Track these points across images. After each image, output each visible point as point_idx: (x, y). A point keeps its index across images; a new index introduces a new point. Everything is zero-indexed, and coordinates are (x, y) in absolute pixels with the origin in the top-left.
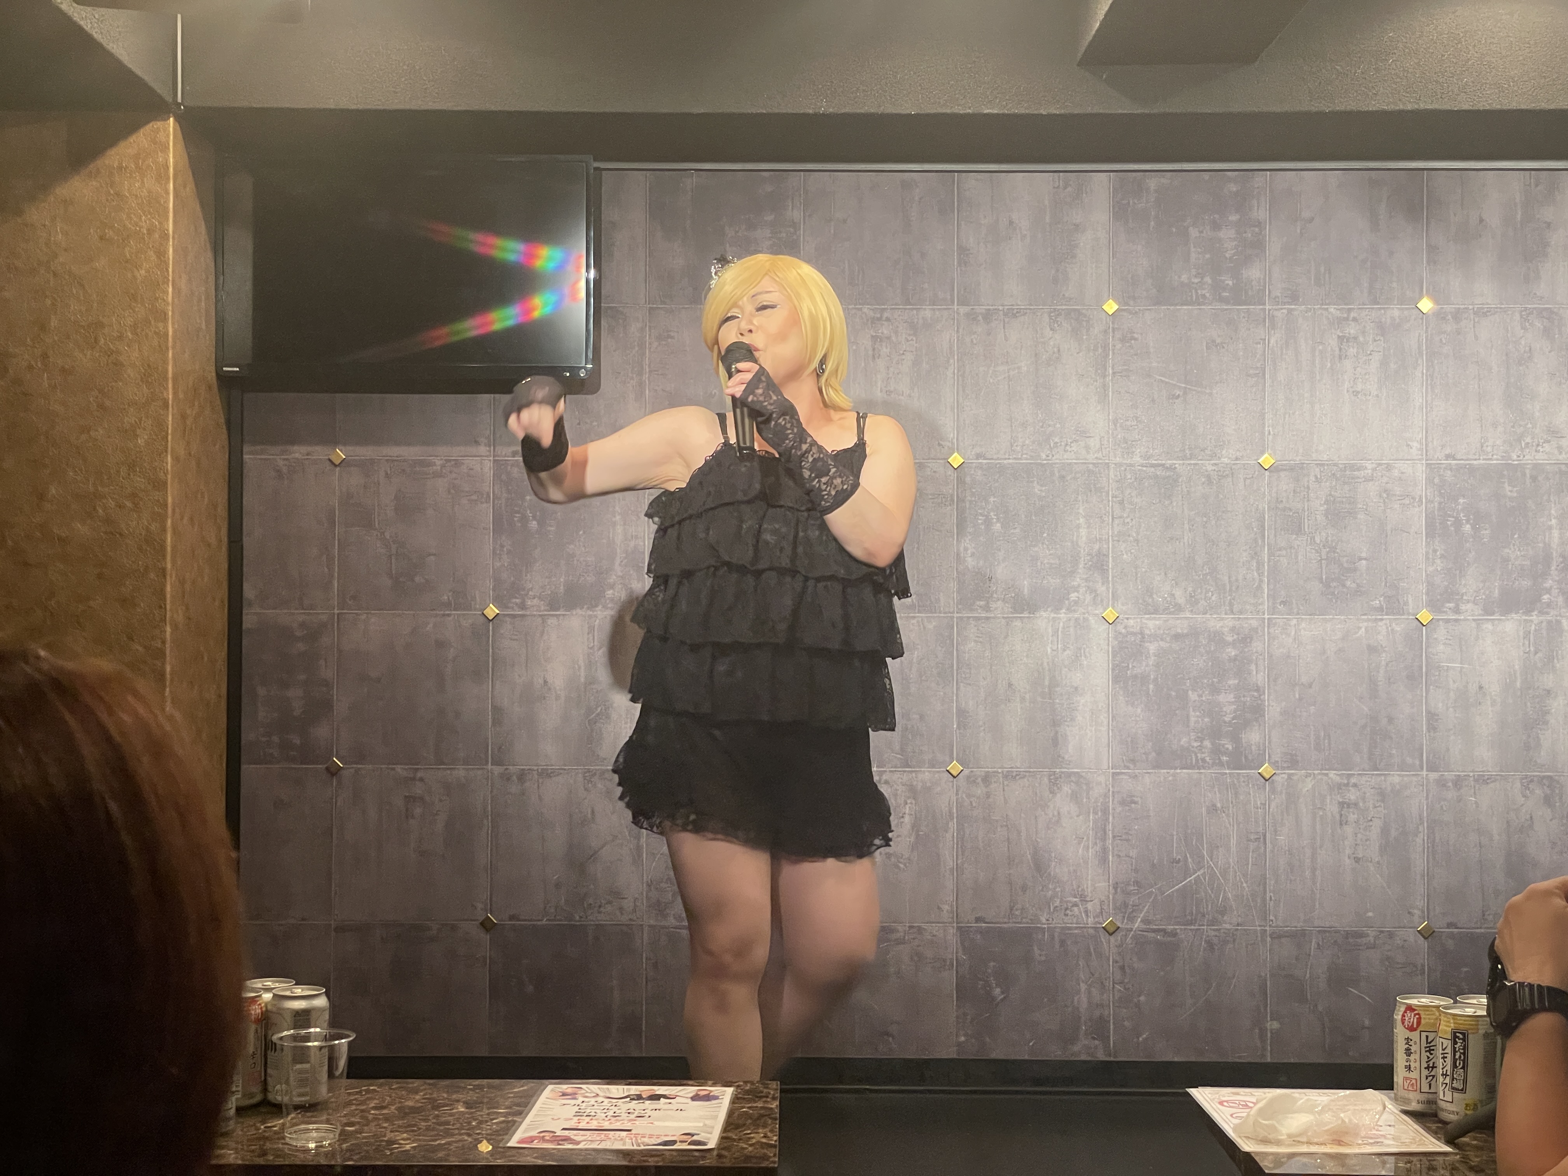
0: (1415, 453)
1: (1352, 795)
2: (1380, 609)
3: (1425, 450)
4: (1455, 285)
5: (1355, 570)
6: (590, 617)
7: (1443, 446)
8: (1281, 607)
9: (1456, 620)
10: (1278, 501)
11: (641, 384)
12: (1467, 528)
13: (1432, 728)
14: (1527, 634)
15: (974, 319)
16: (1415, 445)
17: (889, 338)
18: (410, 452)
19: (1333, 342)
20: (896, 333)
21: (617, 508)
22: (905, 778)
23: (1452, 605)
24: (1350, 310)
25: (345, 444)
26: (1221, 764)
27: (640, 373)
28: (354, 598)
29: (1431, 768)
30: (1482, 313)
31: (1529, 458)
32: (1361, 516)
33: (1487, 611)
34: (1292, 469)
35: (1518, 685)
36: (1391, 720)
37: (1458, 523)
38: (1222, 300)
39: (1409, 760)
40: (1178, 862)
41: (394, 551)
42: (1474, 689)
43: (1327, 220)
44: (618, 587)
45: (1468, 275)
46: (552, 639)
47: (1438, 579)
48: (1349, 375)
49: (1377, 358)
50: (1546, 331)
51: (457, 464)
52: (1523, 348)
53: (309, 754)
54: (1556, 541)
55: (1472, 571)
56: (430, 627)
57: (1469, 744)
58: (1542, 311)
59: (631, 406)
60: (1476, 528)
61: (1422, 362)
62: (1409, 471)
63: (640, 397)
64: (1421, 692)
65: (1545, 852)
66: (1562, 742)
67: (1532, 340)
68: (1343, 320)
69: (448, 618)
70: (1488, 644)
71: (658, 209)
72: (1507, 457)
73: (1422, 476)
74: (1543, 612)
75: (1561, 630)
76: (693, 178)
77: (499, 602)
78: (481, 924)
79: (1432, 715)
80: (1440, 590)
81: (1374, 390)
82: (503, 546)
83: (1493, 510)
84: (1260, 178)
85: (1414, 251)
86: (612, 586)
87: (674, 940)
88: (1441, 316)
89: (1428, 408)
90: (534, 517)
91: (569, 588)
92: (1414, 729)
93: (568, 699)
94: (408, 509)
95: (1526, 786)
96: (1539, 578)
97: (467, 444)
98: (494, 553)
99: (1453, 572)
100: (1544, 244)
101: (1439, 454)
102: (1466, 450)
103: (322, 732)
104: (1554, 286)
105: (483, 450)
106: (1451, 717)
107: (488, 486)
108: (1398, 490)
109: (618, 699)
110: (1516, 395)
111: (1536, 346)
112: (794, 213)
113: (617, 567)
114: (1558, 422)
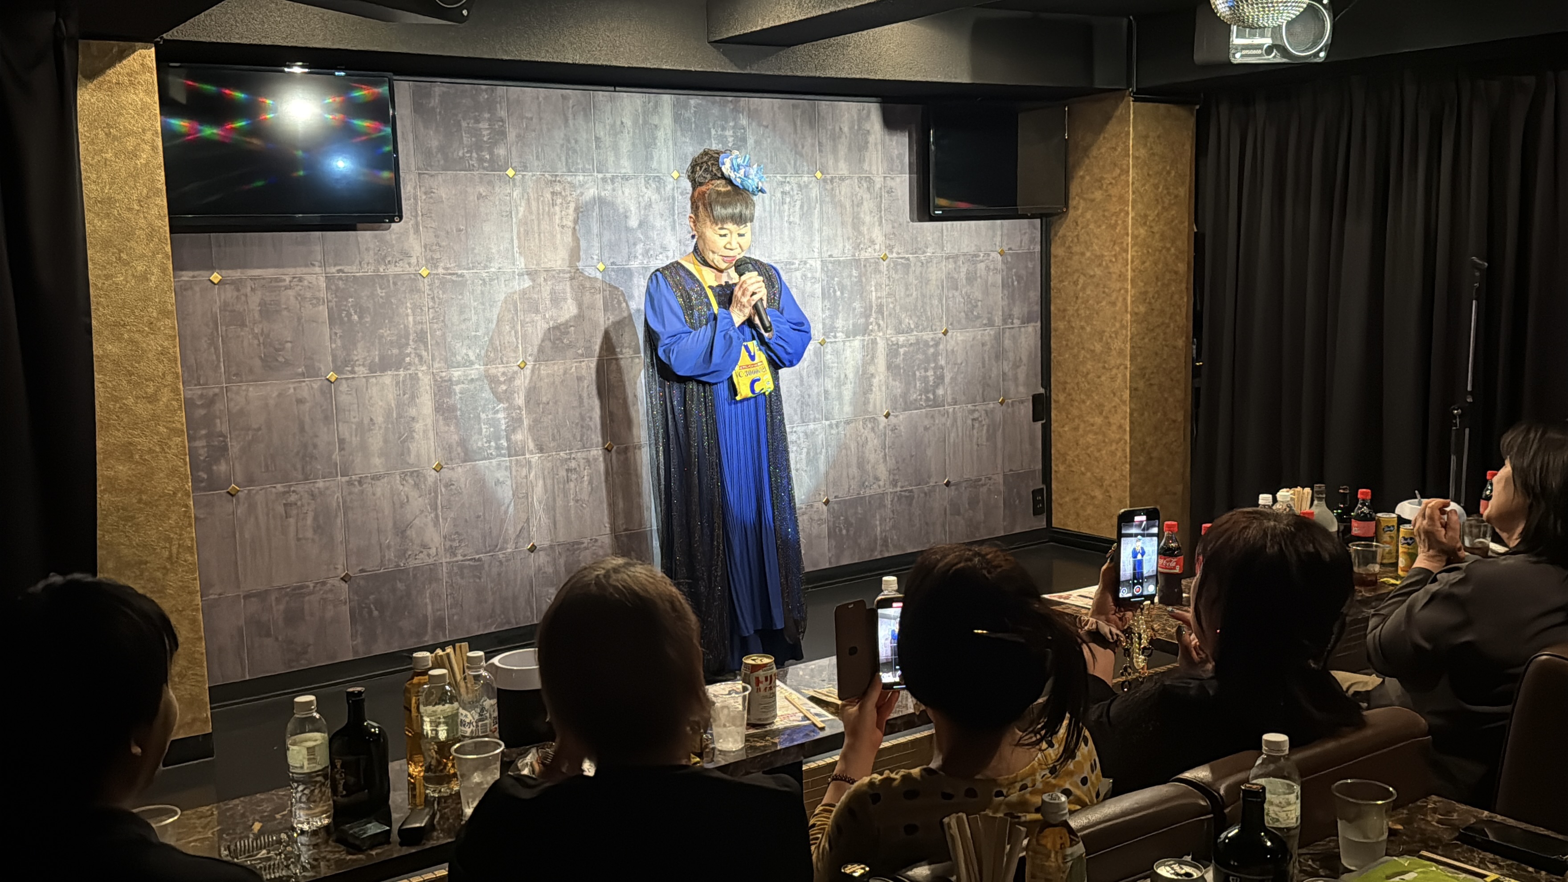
0: (816, 255)
3: (820, 253)
4: (831, 163)
6: (397, 375)
7: (828, 251)
9: (835, 342)
11: (417, 224)
12: (838, 293)
13: (826, 398)
14: (863, 346)
15: (606, 182)
16: (816, 250)
17: (560, 193)
18: (268, 273)
19: (779, 195)
20: (564, 189)
21: (408, 305)
22: (584, 455)
23: (833, 334)
24: (786, 177)
25: (221, 269)
27: (416, 216)
28: (236, 375)
29: (826, 420)
30: (842, 179)
31: (864, 255)
33: (848, 336)
35: (860, 372)
36: (809, 396)
37: (835, 291)
39: (817, 416)
41: (261, 341)
42: (843, 376)
43: (775, 126)
44: (413, 355)
45: (836, 160)
46: (374, 391)
47: (827, 321)
48: (786, 214)
49: (798, 203)
50: (868, 189)
51: (301, 280)
52: (859, 198)
53: (213, 484)
54: (874, 298)
55: (840, 315)
56: (292, 390)
57: (841, 404)
58: (866, 177)
59: (412, 236)
60: (842, 293)
61: (818, 206)
62: (814, 265)
63: (417, 231)
64: (821, 380)
65: (872, 456)
66: (879, 399)
67: (862, 193)
68: (782, 183)
69: (304, 384)
70: (848, 353)
71: (418, 108)
72: (854, 255)
73: (819, 267)
74: (869, 335)
75: (877, 343)
76: (439, 88)
77: (337, 370)
78: (342, 579)
79: (826, 392)
80: (828, 327)
81: (797, 221)
82: (336, 334)
83: (849, 284)
84: (743, 101)
85: (813, 145)
86: (409, 355)
87: (461, 568)
88: (825, 181)
89: (820, 230)
90: (355, 312)
91: (382, 358)
92: (819, 401)
93: (387, 429)
94: (268, 311)
95: (864, 423)
96: (868, 317)
97: (306, 266)
98: (331, 338)
99: (834, 317)
100: (867, 143)
101: (825, 255)
102: (836, 253)
103: (222, 468)
104: (870, 165)
105: (317, 269)
106: (834, 392)
107: (323, 294)
108: (809, 275)
109: (418, 426)
110: (857, 223)
111: (864, 196)
112: (503, 113)
113: (411, 343)
114: (874, 236)
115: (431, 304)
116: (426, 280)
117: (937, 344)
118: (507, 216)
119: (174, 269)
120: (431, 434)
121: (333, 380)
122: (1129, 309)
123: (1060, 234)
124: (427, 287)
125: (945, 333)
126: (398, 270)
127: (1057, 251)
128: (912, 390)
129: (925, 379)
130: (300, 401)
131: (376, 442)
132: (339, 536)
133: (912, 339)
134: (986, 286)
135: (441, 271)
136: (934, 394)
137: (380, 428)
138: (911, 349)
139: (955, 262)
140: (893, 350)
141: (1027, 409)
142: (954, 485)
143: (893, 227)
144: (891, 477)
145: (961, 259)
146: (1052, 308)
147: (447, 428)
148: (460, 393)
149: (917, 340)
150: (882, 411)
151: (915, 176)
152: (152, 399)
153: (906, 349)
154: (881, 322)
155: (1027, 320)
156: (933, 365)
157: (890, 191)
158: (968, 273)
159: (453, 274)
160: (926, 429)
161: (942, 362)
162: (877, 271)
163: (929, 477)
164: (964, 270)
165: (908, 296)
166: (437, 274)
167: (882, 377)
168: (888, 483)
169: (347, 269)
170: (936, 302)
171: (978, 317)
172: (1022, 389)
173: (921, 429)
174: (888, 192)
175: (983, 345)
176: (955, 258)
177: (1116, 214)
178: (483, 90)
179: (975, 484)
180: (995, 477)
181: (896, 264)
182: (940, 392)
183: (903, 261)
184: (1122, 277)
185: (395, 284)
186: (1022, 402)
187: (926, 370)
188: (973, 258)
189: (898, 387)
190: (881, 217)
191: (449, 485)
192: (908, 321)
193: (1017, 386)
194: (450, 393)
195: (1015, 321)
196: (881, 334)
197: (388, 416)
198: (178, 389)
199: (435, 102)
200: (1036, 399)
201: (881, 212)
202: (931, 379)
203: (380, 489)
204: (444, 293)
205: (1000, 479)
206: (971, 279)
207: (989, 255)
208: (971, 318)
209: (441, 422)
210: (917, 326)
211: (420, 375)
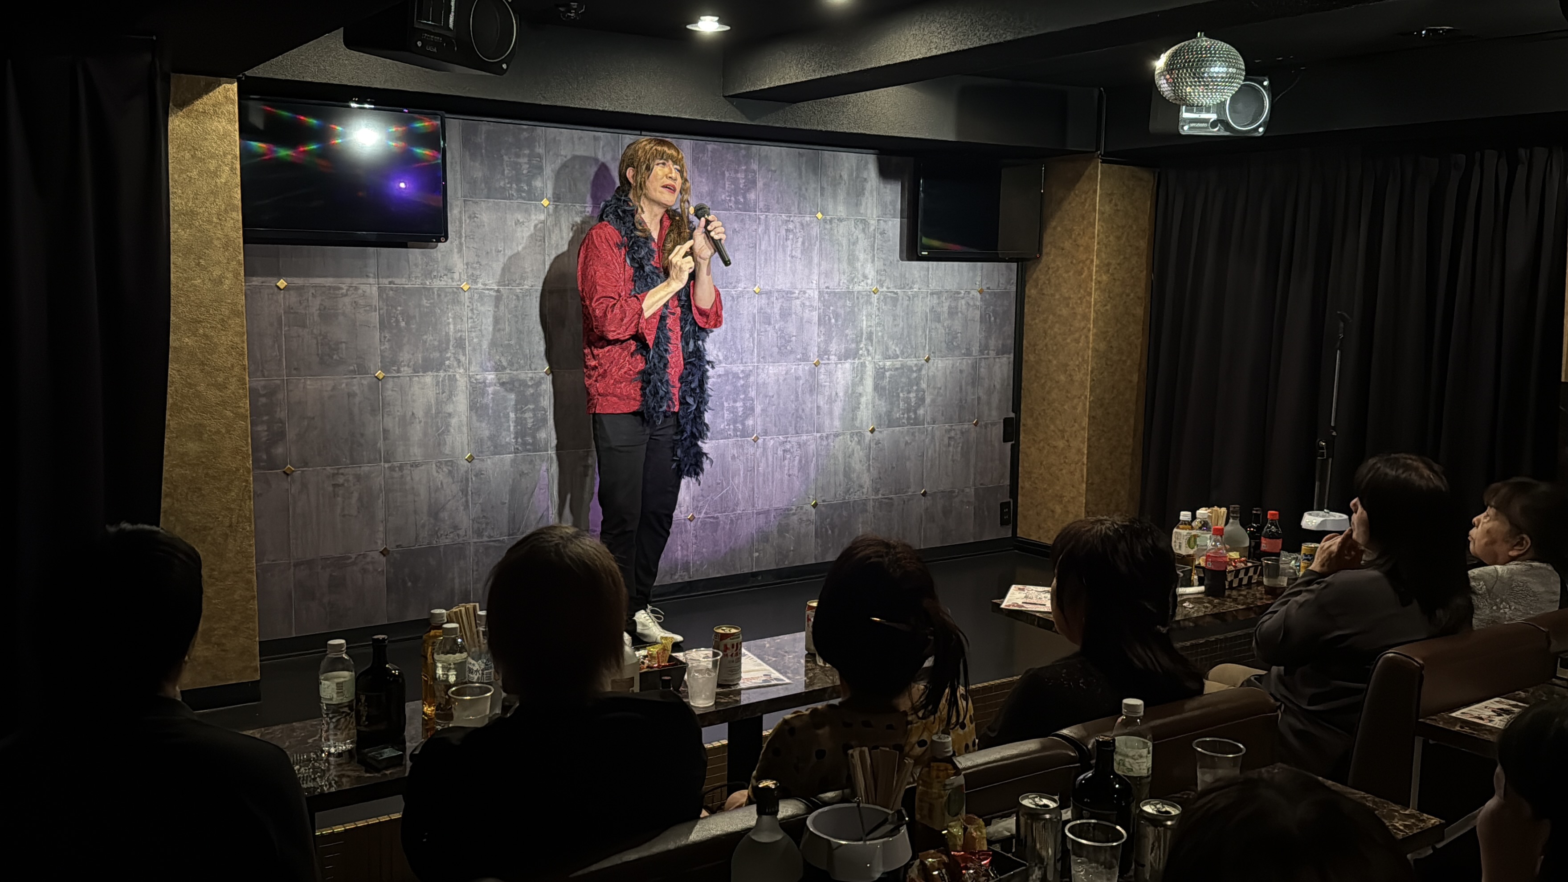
0: (814, 286)
1: (788, 446)
2: (800, 360)
3: (818, 284)
4: (830, 207)
5: (791, 341)
6: (437, 376)
7: (825, 283)
8: (762, 360)
9: (828, 363)
10: (761, 309)
12: (833, 321)
13: (818, 413)
14: (854, 368)
16: (815, 282)
19: (784, 232)
23: (827, 356)
24: (790, 216)
25: (287, 276)
26: (737, 436)
28: (296, 369)
29: (817, 432)
30: (841, 220)
31: (857, 288)
32: (794, 316)
33: (840, 359)
34: (766, 293)
35: (850, 392)
36: (803, 410)
37: (830, 319)
38: (740, 209)
39: (810, 429)
40: (719, 484)
41: (320, 341)
42: (834, 393)
43: (782, 171)
44: (452, 359)
45: (835, 202)
46: (416, 389)
47: (822, 345)
48: (790, 248)
49: (800, 240)
50: (864, 230)
51: (356, 289)
52: (855, 237)
53: (272, 464)
54: (864, 326)
55: (834, 340)
56: (344, 385)
57: (832, 419)
58: (862, 220)
59: (456, 256)
60: (836, 321)
61: (818, 243)
62: (812, 295)
63: (460, 251)
64: (815, 397)
65: (858, 465)
66: (865, 416)
67: (858, 233)
68: (787, 221)
69: (355, 380)
70: (839, 374)
71: (467, 143)
72: (848, 288)
73: (816, 297)
74: (859, 359)
75: (866, 367)
76: (486, 126)
77: (384, 369)
78: (381, 552)
79: (818, 407)
80: (822, 350)
81: (799, 256)
82: (385, 337)
83: (843, 312)
84: (755, 149)
85: (815, 189)
86: (448, 359)
87: (487, 548)
88: (825, 221)
89: (820, 265)
90: (403, 320)
91: (425, 360)
92: (812, 414)
93: (426, 423)
94: (327, 315)
95: (851, 437)
96: (858, 343)
97: (362, 277)
98: (380, 341)
99: (828, 340)
100: (863, 189)
101: (823, 286)
102: (833, 284)
103: (279, 450)
104: (866, 209)
105: (371, 281)
106: (825, 408)
107: (375, 302)
108: (808, 303)
109: (454, 421)
110: (852, 259)
111: (859, 236)
112: (540, 150)
113: (451, 348)
114: (867, 272)
115: (470, 315)
116: (466, 293)
117: (920, 370)
118: (540, 240)
119: (245, 275)
120: (465, 429)
121: (381, 377)
122: (1091, 346)
123: (1035, 276)
124: (467, 301)
125: (927, 360)
126: (442, 284)
127: (1031, 291)
128: (895, 409)
129: (907, 400)
130: (351, 395)
131: (416, 432)
132: (380, 514)
133: (898, 364)
134: (966, 320)
135: (480, 286)
136: (915, 413)
137: (420, 422)
138: (896, 373)
139: (939, 298)
140: (880, 374)
141: (999, 430)
142: (931, 495)
143: (885, 265)
144: (874, 485)
145: (945, 295)
146: (1025, 342)
147: (478, 424)
148: (492, 394)
149: (902, 365)
150: (867, 426)
151: (905, 220)
152: (222, 387)
153: (893, 373)
154: (870, 348)
155: (1001, 352)
156: (915, 388)
157: (883, 233)
158: (950, 307)
159: (491, 289)
160: (907, 443)
161: (924, 385)
162: (869, 302)
163: (909, 487)
164: (946, 305)
165: (895, 325)
166: (476, 289)
167: (870, 397)
168: (870, 489)
169: (397, 281)
170: (920, 333)
171: (958, 347)
172: (994, 413)
173: (902, 445)
174: (881, 234)
175: (961, 371)
176: (939, 294)
177: (1084, 262)
178: (525, 129)
179: (948, 495)
180: (967, 490)
181: (885, 298)
182: (921, 412)
183: (892, 295)
184: (1085, 317)
185: (439, 295)
186: (993, 424)
187: (909, 392)
188: (955, 296)
189: (883, 406)
190: (874, 255)
191: (479, 474)
192: (894, 348)
193: (990, 410)
194: (483, 394)
195: (990, 352)
196: (870, 358)
197: (427, 412)
198: (245, 379)
199: (481, 139)
200: (1007, 422)
201: (874, 250)
202: (913, 400)
203: (418, 474)
204: (482, 305)
205: (971, 491)
206: (952, 312)
207: (969, 293)
208: (951, 346)
209: (474, 418)
210: (902, 353)
211: (458, 376)
